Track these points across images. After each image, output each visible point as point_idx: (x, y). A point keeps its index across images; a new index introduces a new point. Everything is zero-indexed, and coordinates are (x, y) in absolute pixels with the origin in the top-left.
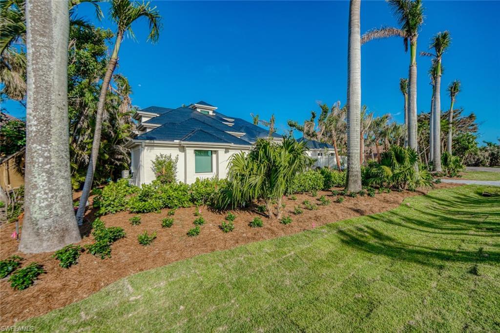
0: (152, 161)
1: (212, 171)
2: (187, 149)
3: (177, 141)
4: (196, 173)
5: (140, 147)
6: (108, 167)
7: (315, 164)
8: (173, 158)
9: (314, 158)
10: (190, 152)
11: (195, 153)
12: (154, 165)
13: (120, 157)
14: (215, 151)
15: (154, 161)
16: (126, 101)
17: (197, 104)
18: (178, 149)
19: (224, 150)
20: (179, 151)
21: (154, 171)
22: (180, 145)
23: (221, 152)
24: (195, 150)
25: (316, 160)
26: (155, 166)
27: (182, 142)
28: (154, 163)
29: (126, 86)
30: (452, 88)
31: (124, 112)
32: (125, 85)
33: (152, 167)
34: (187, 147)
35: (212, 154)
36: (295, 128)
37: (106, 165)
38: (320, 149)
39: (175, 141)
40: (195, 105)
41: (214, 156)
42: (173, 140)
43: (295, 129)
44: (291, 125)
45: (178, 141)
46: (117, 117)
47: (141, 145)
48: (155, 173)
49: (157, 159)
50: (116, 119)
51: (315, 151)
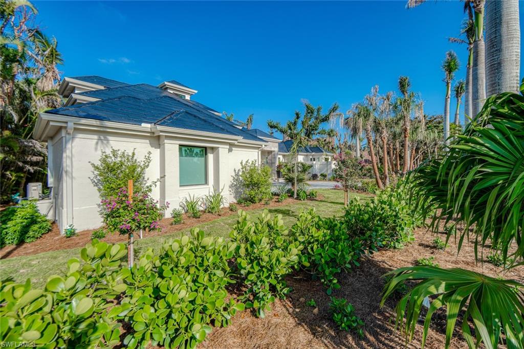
0: (93, 165)
1: (206, 183)
2: (166, 141)
3: (146, 126)
4: (180, 186)
5: (63, 133)
6: (11, 175)
7: (310, 170)
8: (140, 158)
9: (309, 163)
10: (172, 148)
11: (180, 150)
12: (96, 172)
13: (35, 159)
14: (212, 148)
15: (98, 163)
16: (50, 74)
17: (169, 82)
18: (148, 141)
19: (228, 147)
20: (149, 145)
21: (96, 185)
22: (153, 133)
23: (223, 150)
24: (180, 145)
25: (311, 166)
26: (100, 175)
27: (159, 128)
28: (97, 168)
29: (52, 51)
30: (458, 88)
31: (45, 90)
32: (49, 50)
33: (92, 176)
34: (167, 137)
35: (206, 154)
36: (276, 129)
37: (8, 173)
38: (313, 153)
39: (143, 125)
40: (166, 83)
41: (211, 157)
42: (139, 122)
43: (277, 131)
44: (271, 127)
45: (149, 126)
46: (33, 95)
47: (66, 128)
48: (99, 190)
49: (104, 161)
50: (31, 98)
51: (307, 155)
